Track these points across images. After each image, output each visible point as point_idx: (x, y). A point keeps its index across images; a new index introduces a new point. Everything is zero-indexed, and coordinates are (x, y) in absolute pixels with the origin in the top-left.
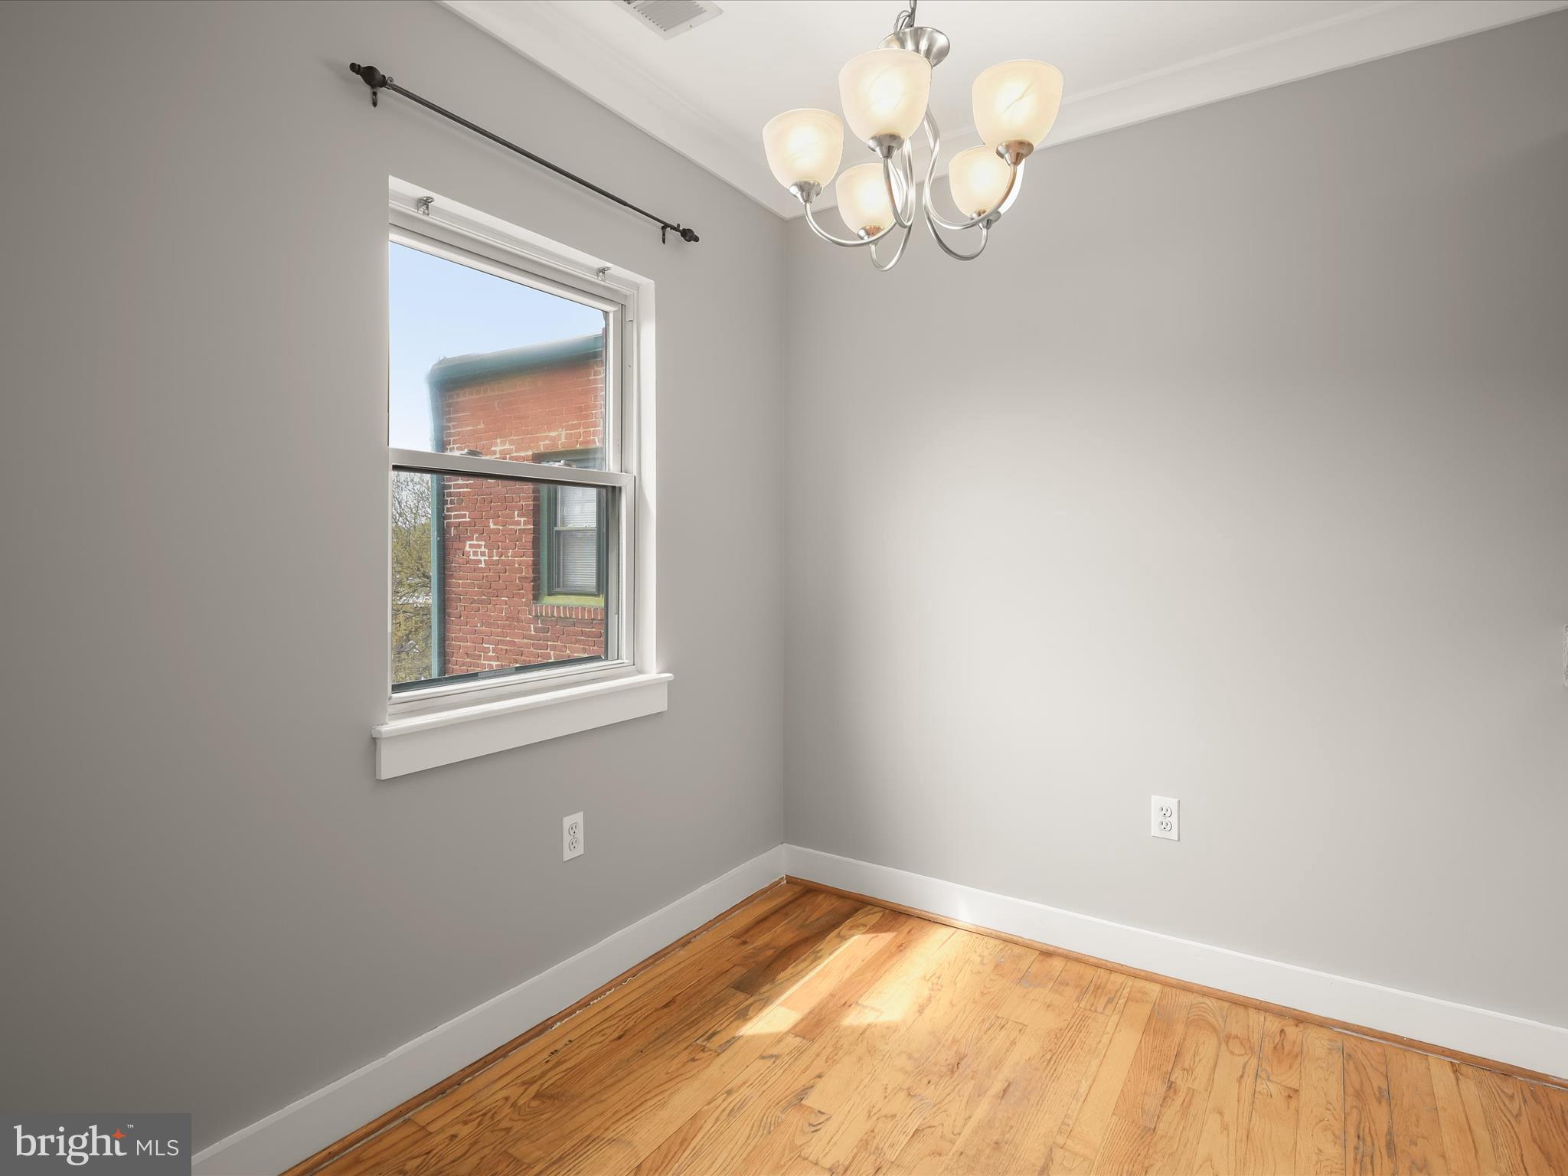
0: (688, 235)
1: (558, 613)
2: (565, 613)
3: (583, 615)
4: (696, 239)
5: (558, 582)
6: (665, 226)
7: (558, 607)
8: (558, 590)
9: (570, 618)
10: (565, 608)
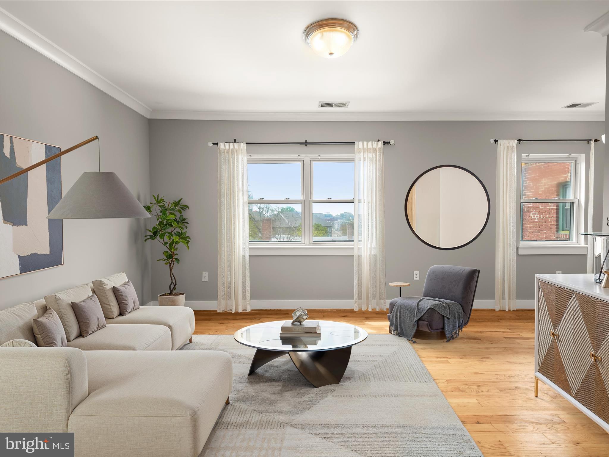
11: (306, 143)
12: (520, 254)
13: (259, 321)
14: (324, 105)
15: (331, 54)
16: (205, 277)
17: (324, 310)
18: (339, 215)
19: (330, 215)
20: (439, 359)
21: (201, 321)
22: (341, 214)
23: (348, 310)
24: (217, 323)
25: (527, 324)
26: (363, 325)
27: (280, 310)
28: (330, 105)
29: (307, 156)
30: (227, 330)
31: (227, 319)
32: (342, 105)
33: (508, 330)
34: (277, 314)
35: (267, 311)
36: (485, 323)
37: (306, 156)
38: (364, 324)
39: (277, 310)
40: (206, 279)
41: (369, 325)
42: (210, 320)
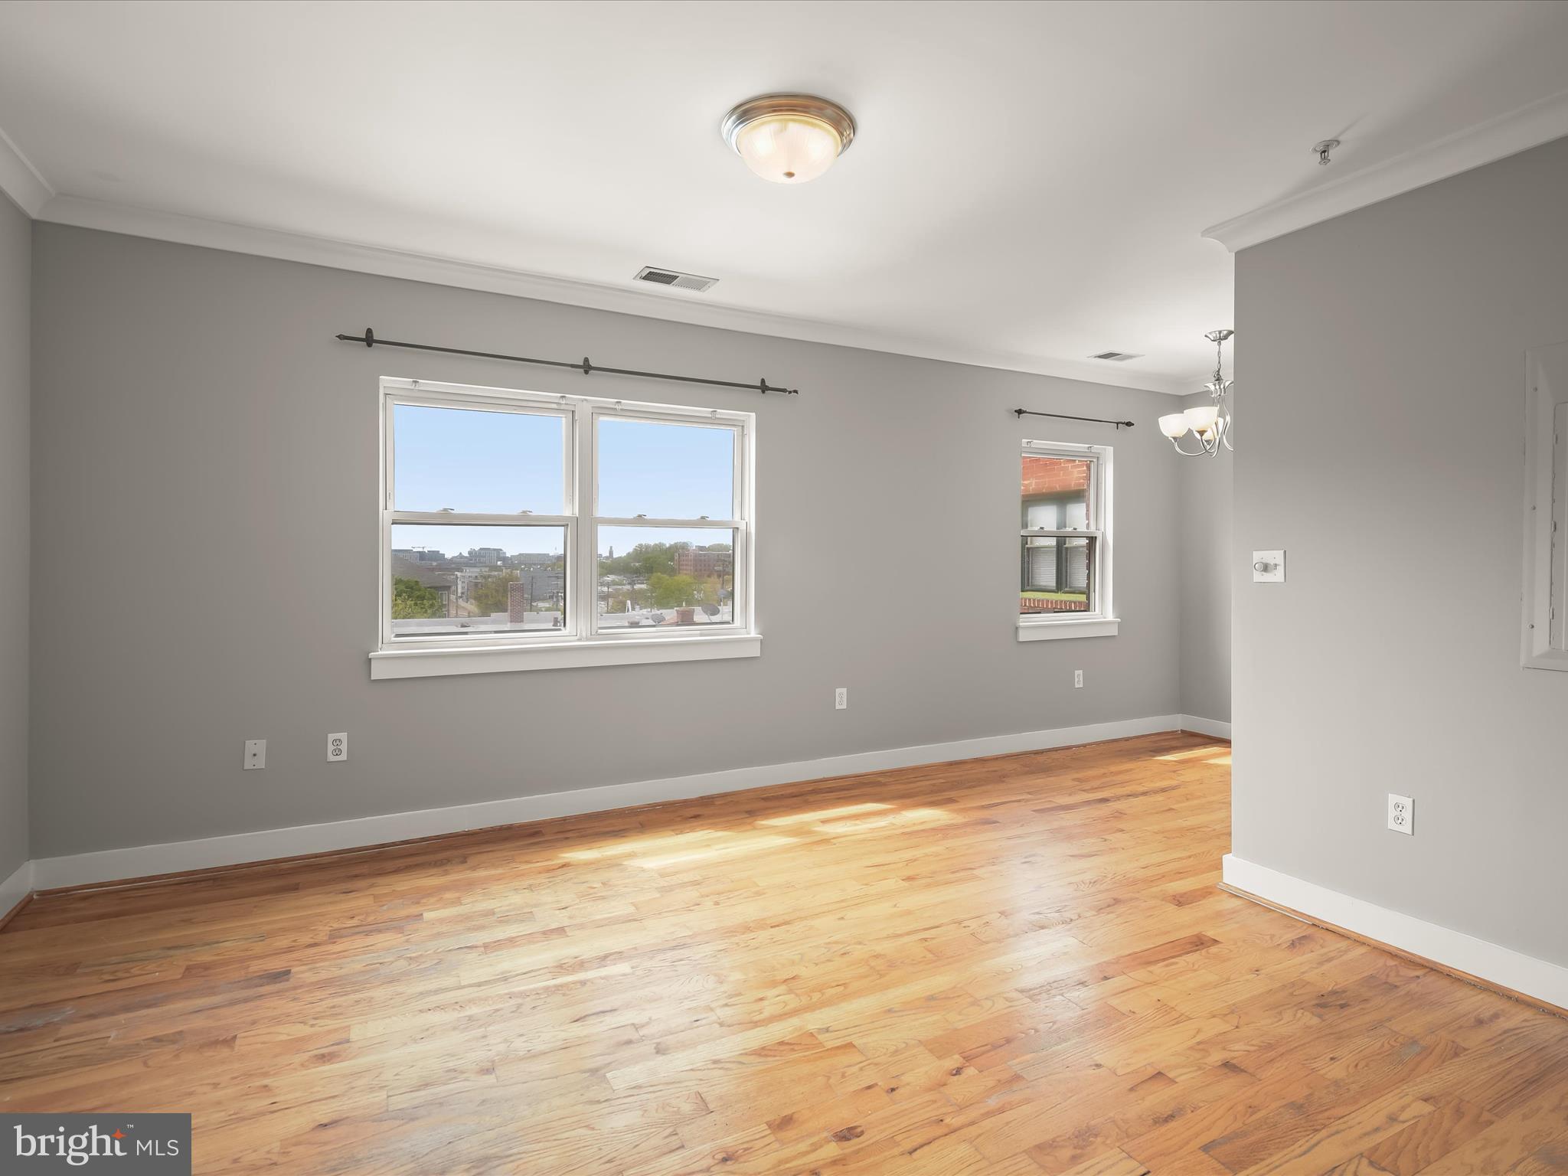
0: (1129, 424)
1: (1030, 603)
2: (1034, 603)
3: (1047, 605)
4: (1133, 425)
5: (1028, 583)
6: (1117, 423)
7: (1030, 600)
8: (1028, 588)
9: (1038, 607)
10: (1034, 600)
11: (587, 367)
12: (1020, 640)
13: (466, 866)
14: (653, 276)
15: (790, 175)
16: (255, 755)
17: (633, 809)
18: (466, 554)
19: (436, 555)
20: (957, 875)
21: (268, 897)
22: (470, 553)
23: (692, 801)
24: (330, 892)
25: (1048, 779)
26: (752, 829)
27: (510, 828)
28: (667, 278)
29: (586, 400)
30: (383, 905)
31: (356, 876)
32: (698, 283)
33: (1030, 796)
34: (506, 839)
35: (469, 835)
36: (984, 788)
37: (583, 400)
38: (755, 828)
39: (501, 829)
40: (261, 763)
41: (767, 828)
42: (295, 888)
